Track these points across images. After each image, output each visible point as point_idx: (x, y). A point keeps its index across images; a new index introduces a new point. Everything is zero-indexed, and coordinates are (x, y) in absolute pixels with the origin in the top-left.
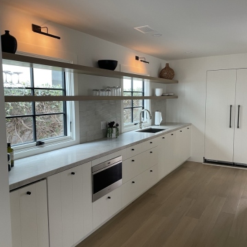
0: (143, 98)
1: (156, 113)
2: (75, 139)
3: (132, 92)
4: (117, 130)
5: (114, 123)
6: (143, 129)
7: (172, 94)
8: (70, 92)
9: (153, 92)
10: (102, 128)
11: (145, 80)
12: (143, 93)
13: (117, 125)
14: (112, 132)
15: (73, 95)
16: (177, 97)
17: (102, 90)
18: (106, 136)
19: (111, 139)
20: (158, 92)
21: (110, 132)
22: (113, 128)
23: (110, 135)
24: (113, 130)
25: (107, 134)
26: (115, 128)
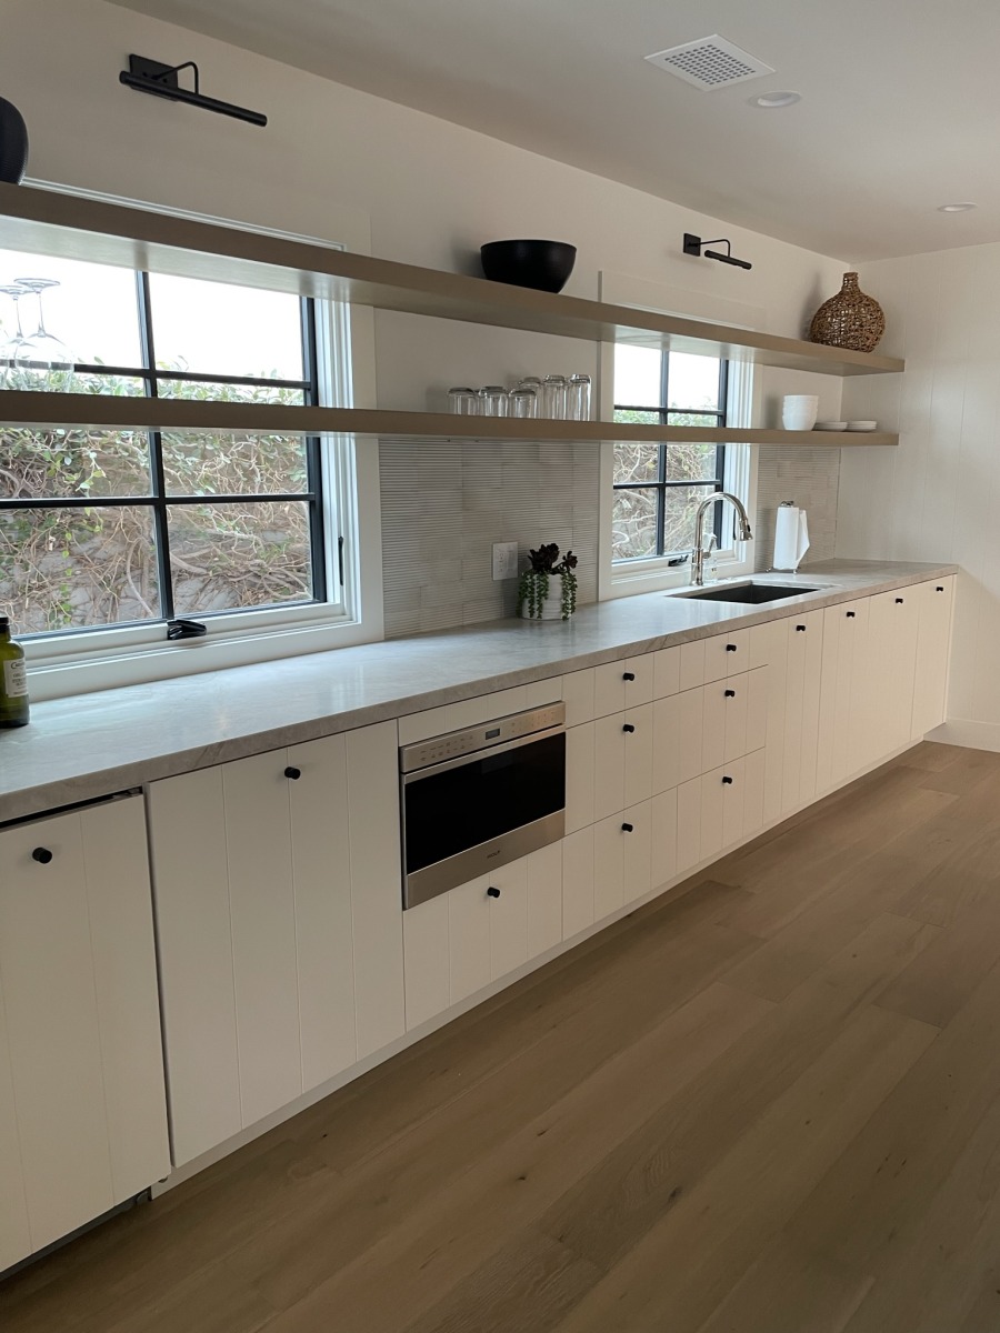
0: (722, 437)
1: (783, 514)
3: (664, 411)
4: (570, 585)
6: (711, 583)
7: (871, 425)
9: (772, 409)
10: (498, 576)
11: (736, 349)
12: (723, 417)
13: (571, 561)
14: (543, 591)
16: (893, 440)
17: (494, 389)
18: (519, 614)
19: (538, 622)
20: (796, 414)
21: (536, 595)
22: (550, 576)
23: (536, 606)
24: (547, 583)
25: (521, 604)
26: (559, 576)
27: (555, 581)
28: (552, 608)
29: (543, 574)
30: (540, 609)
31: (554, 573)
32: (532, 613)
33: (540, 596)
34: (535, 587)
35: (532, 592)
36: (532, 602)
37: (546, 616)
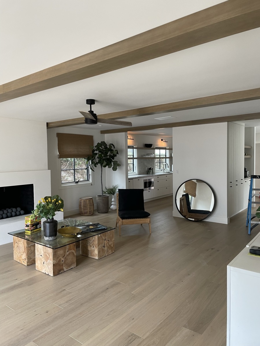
0: (166, 158)
2: (137, 173)
3: (160, 155)
4: (152, 171)
5: (151, 168)
8: (135, 156)
9: (171, 155)
11: (167, 150)
12: (166, 156)
13: (152, 169)
14: (150, 172)
15: (136, 157)
17: (147, 155)
18: (148, 173)
19: (150, 174)
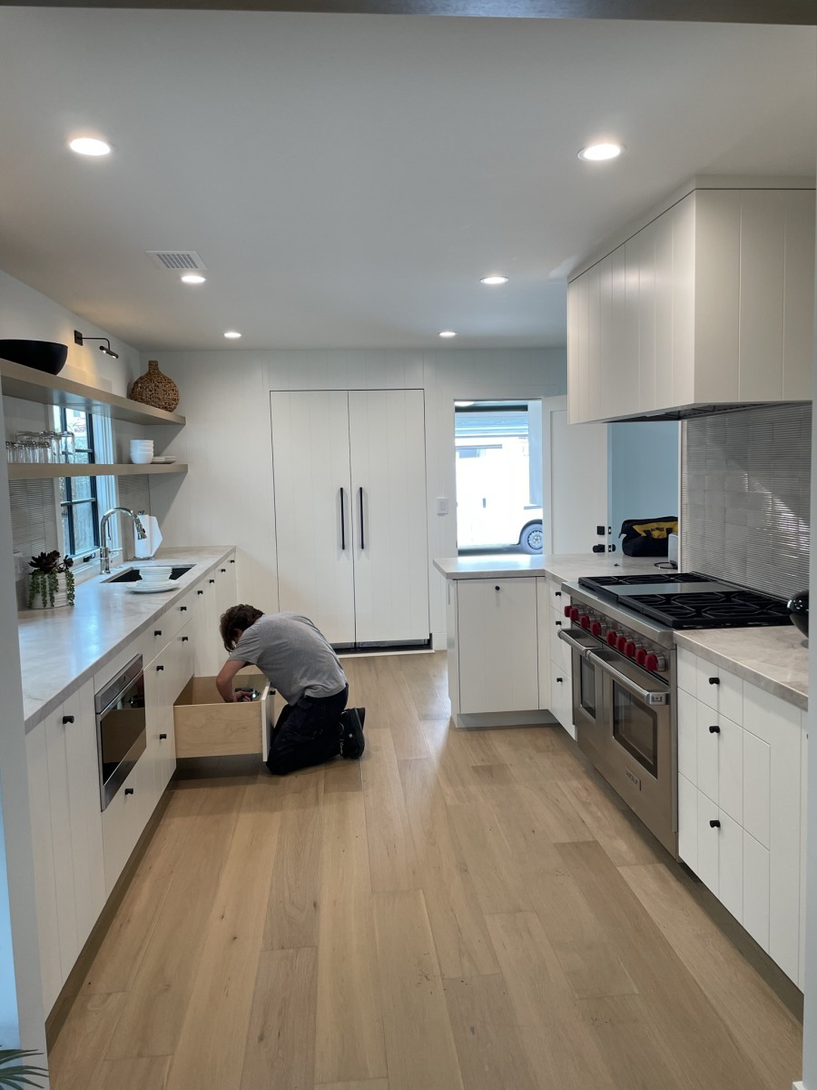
0: (93, 469)
4: (70, 577)
5: (55, 555)
13: (68, 562)
16: (186, 469)
18: (32, 606)
19: (51, 610)
20: (140, 452)
21: (48, 589)
22: (58, 574)
23: (48, 598)
24: (57, 581)
25: (32, 597)
26: (63, 574)
27: (61, 577)
28: (60, 596)
29: (52, 573)
30: (52, 599)
31: (59, 572)
32: (45, 603)
33: (51, 590)
34: (47, 584)
35: (44, 587)
36: (44, 595)
37: (56, 605)
